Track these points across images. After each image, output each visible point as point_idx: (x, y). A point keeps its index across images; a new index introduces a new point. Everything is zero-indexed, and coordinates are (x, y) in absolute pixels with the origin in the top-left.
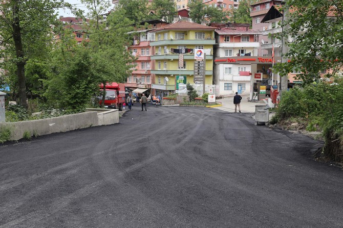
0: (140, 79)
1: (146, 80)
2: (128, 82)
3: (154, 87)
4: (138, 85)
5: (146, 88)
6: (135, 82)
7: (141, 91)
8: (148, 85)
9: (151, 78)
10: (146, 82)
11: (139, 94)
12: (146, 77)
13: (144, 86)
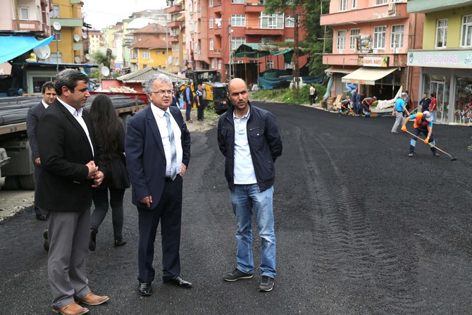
0: (370, 39)
1: (388, 39)
2: (334, 52)
3: (418, 60)
4: (361, 56)
5: (388, 68)
6: (354, 50)
7: (371, 77)
8: (396, 55)
9: (406, 31)
10: (389, 46)
11: (364, 87)
12: (389, 31)
13: (381, 59)
